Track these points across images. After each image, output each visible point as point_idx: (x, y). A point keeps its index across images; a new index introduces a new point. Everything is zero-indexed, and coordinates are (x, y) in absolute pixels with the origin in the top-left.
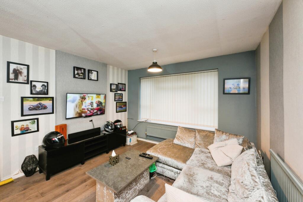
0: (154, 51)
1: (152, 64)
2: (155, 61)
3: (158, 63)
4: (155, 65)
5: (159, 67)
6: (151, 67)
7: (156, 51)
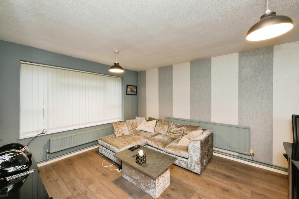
0: (115, 52)
1: (114, 64)
2: (117, 62)
3: (120, 65)
4: (116, 66)
5: (120, 68)
6: (112, 67)
7: (118, 52)
